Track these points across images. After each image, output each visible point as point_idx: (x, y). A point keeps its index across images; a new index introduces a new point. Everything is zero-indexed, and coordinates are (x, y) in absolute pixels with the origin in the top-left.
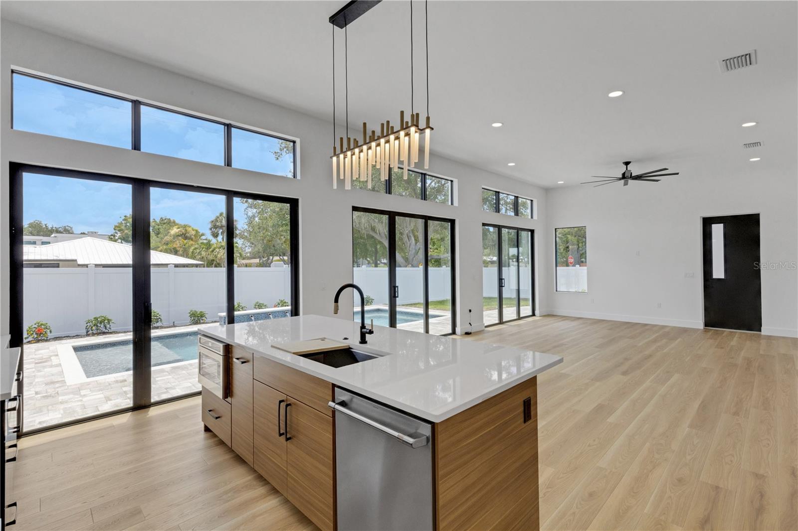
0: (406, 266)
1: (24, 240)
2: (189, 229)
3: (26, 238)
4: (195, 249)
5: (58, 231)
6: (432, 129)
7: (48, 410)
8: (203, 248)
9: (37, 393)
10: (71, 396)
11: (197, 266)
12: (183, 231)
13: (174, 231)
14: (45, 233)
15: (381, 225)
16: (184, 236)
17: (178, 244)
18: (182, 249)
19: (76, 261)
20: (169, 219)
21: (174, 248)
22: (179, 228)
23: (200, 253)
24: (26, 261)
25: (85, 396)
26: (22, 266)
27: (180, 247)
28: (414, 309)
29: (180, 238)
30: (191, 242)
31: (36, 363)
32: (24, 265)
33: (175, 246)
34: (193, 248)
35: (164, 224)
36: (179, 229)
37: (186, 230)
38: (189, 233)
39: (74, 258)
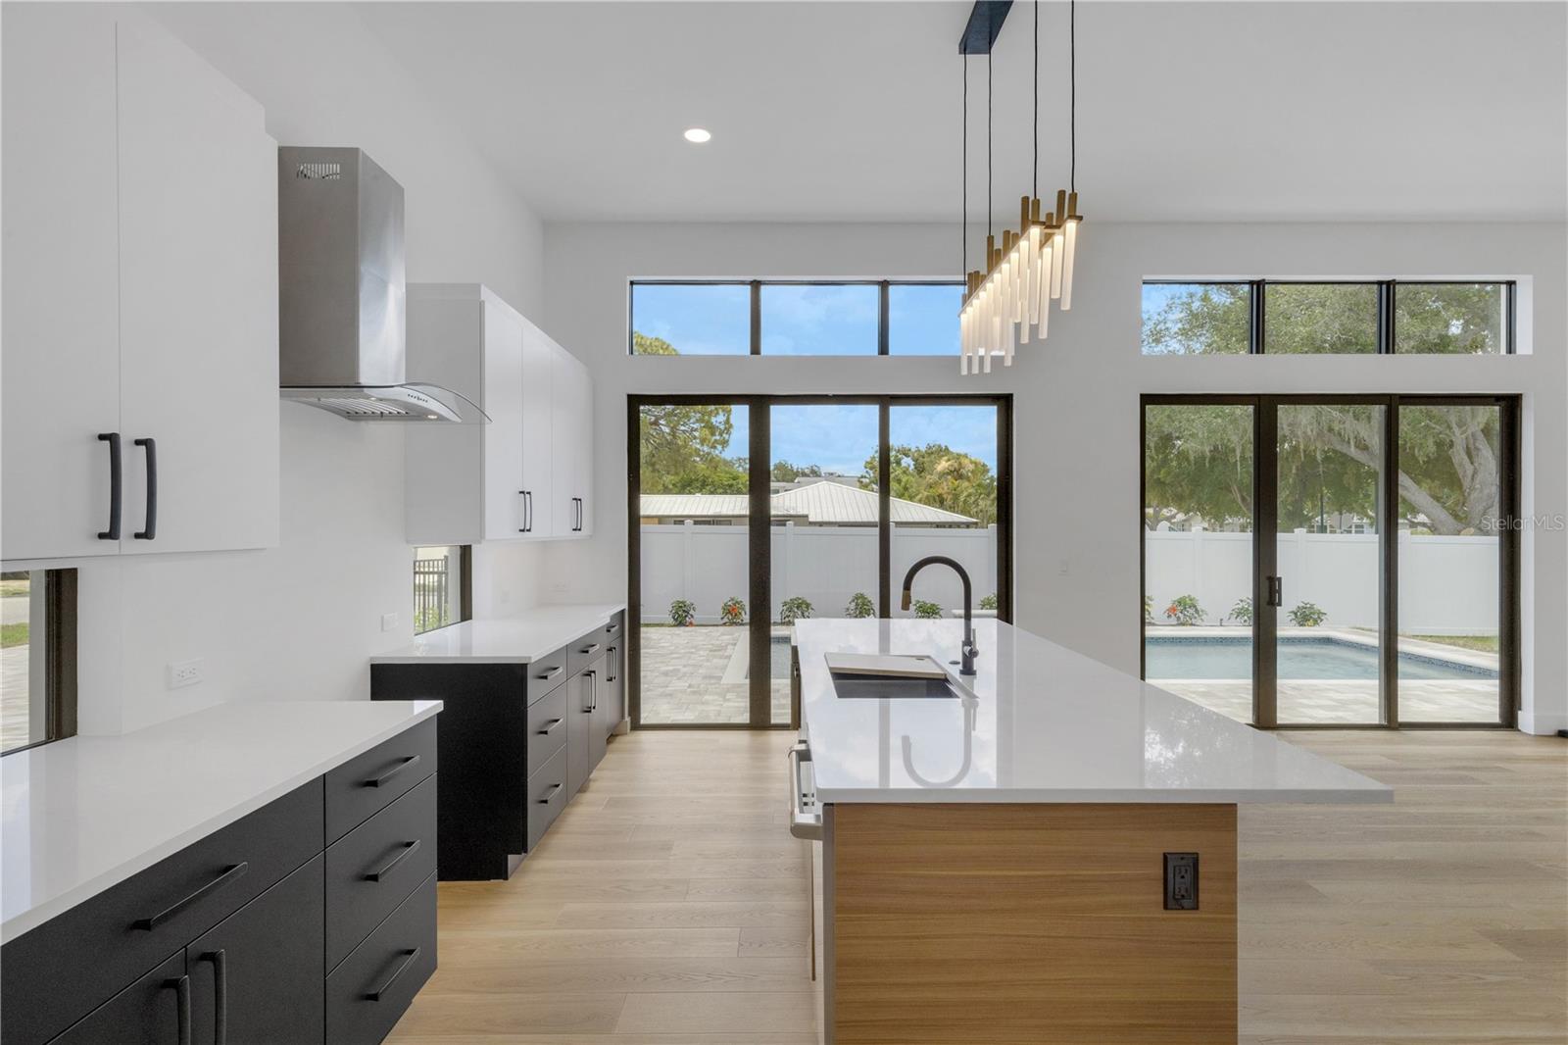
0: (1458, 533)
1: (772, 488)
2: (965, 462)
3: (774, 485)
4: (969, 495)
5: (804, 475)
6: (1080, 218)
7: (687, 708)
8: (981, 494)
9: (690, 686)
10: (716, 697)
11: (968, 525)
12: (956, 465)
13: (943, 465)
14: (790, 476)
15: (1369, 427)
16: (957, 473)
17: (944, 488)
18: (950, 497)
19: (807, 516)
20: (939, 446)
21: (940, 496)
22: (949, 460)
23: (976, 503)
24: (774, 516)
25: (729, 700)
26: (769, 523)
27: (949, 493)
28: (1443, 650)
29: (949, 477)
30: (966, 484)
31: (711, 651)
32: (772, 523)
33: (940, 491)
34: (965, 494)
35: (932, 453)
36: (949, 463)
37: (960, 463)
38: (964, 468)
39: (805, 512)
